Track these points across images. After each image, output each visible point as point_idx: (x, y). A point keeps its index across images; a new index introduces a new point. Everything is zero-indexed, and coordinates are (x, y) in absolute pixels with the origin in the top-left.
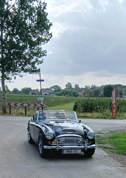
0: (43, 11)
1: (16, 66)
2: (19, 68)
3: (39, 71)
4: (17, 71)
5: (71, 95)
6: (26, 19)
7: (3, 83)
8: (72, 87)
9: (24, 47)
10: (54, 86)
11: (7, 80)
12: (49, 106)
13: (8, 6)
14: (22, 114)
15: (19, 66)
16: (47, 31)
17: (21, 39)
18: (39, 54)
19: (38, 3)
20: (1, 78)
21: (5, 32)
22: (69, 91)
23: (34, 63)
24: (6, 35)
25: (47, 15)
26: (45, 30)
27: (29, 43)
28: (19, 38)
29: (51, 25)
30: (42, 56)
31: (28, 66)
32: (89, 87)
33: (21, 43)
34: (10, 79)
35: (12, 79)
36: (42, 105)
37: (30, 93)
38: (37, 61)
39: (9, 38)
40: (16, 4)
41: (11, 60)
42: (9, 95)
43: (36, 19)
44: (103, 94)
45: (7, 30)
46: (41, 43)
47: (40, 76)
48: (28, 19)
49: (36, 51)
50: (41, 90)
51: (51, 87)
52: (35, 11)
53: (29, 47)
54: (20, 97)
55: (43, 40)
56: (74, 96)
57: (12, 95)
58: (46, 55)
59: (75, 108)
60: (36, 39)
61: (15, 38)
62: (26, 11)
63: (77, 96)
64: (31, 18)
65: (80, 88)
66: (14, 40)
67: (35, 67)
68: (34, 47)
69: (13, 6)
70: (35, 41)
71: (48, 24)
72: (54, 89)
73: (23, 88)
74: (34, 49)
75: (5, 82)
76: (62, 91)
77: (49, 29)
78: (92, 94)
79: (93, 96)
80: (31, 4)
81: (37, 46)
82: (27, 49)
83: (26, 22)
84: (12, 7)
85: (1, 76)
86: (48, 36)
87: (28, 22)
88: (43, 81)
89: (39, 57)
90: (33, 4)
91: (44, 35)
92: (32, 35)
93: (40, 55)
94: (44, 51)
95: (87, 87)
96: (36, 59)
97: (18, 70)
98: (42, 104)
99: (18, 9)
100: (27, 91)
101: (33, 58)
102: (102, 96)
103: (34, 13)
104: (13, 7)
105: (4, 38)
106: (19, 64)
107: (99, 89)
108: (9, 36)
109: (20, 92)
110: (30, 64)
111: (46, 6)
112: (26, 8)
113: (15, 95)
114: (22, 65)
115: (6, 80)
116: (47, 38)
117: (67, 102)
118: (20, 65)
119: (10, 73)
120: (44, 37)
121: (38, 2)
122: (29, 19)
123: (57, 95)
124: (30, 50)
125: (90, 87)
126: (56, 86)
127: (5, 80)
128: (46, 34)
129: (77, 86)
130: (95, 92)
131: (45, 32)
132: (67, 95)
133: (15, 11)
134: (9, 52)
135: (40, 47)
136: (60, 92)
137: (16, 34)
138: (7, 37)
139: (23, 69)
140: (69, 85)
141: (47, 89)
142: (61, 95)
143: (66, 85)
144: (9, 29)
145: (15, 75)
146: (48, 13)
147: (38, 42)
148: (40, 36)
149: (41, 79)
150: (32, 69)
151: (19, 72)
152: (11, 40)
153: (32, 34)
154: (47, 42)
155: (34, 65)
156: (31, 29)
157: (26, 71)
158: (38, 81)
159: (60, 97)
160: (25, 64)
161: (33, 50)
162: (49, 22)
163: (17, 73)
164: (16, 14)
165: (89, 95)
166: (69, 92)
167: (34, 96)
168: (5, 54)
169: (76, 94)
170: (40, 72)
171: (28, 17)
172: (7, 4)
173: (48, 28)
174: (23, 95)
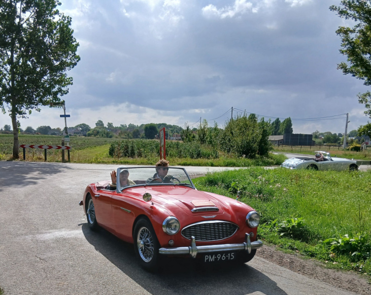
0: (67, 27)
1: (33, 96)
2: (36, 100)
3: (63, 103)
4: (33, 103)
5: (103, 136)
6: (44, 36)
7: (14, 118)
8: (104, 126)
9: (43, 73)
10: (80, 125)
11: (20, 114)
12: (76, 149)
13: (20, 20)
14: (40, 159)
15: (36, 98)
16: (72, 53)
17: (38, 62)
18: (62, 82)
19: (61, 18)
20: (11, 113)
21: (16, 52)
22: (100, 130)
23: (56, 94)
24: (17, 56)
25: (72, 32)
26: (70, 52)
27: (49, 69)
28: (35, 61)
29: (78, 45)
30: (67, 84)
31: (48, 96)
32: (126, 127)
33: (38, 67)
34: (24, 113)
35: (26, 114)
36: (68, 148)
37: (49, 133)
38: (60, 90)
39: (21, 61)
40: (31, 17)
41: (25, 88)
42: (21, 135)
43: (59, 37)
44: (144, 135)
45: (19, 50)
46: (65, 68)
47: (65, 110)
48: (47, 37)
49: (58, 78)
50: (66, 128)
51: (77, 126)
52: (56, 28)
53: (50, 73)
54: (36, 138)
55: (68, 65)
56: (107, 137)
57: (25, 135)
58: (72, 84)
59: (112, 152)
60: (58, 63)
61: (30, 61)
62: (45, 27)
63: (111, 137)
64: (52, 37)
65: (115, 127)
66: (29, 63)
67: (57, 99)
68: (56, 72)
69: (28, 20)
70: (57, 65)
71: (74, 44)
72: (81, 129)
73: (40, 126)
74: (56, 75)
75: (17, 118)
76: (92, 131)
77: (76, 50)
78: (130, 135)
79: (132, 137)
80: (51, 18)
81: (60, 72)
82: (46, 75)
83: (45, 41)
84: (25, 22)
85: (11, 109)
86: (74, 59)
87: (47, 41)
88: (69, 116)
89: (63, 87)
90: (54, 18)
91: (69, 58)
92: (52, 58)
93: (65, 83)
94: (69, 78)
95: (123, 126)
96: (59, 88)
97: (35, 102)
98: (68, 146)
99: (33, 23)
100: (45, 130)
101: (55, 88)
102: (143, 138)
103: (55, 30)
104: (27, 22)
105: (15, 60)
106: (35, 95)
107: (138, 129)
108: (21, 59)
109: (35, 131)
110: (51, 95)
111: (71, 21)
112: (45, 23)
113: (29, 135)
114: (40, 95)
115: (18, 115)
116: (73, 62)
117: (99, 144)
118: (37, 96)
119: (23, 107)
120: (69, 61)
121: (60, 16)
122: (49, 37)
123: (85, 136)
124: (51, 76)
125: (128, 126)
126: (83, 124)
127: (16, 114)
128: (71, 56)
129: (110, 125)
130: (134, 132)
131: (71, 55)
132: (98, 136)
133: (31, 27)
134: (22, 79)
135: (64, 73)
136: (89, 132)
137: (32, 56)
138: (20, 59)
139: (41, 101)
140: (100, 124)
141: (72, 128)
142: (89, 135)
143: (96, 124)
144: (22, 49)
145: (30, 109)
146: (73, 31)
147: (62, 66)
148: (64, 60)
149: (66, 114)
150: (54, 101)
151: (36, 105)
152: (25, 63)
153: (52, 56)
154: (73, 67)
155: (56, 96)
156: (51, 50)
157: (45, 103)
158: (61, 116)
159: (89, 137)
160: (45, 95)
161: (55, 77)
162: (75, 41)
163: (33, 105)
164: (32, 31)
165: (126, 136)
166: (101, 133)
167: (54, 137)
168: (17, 81)
169: (110, 135)
170: (64, 105)
171: (47, 35)
172: (19, 17)
173: (74, 49)
174: (40, 135)
